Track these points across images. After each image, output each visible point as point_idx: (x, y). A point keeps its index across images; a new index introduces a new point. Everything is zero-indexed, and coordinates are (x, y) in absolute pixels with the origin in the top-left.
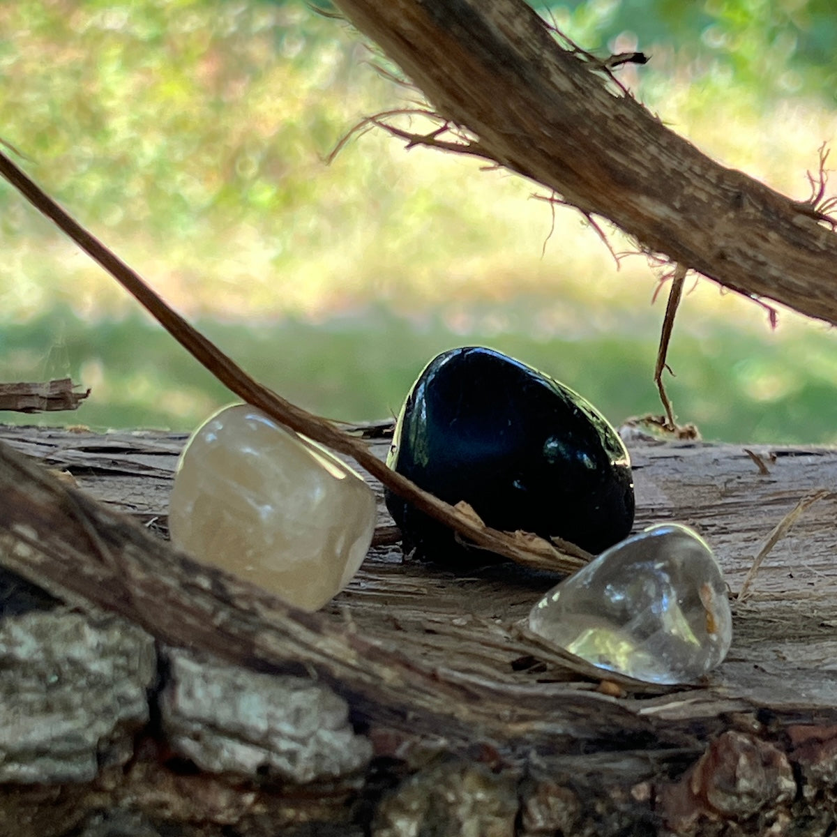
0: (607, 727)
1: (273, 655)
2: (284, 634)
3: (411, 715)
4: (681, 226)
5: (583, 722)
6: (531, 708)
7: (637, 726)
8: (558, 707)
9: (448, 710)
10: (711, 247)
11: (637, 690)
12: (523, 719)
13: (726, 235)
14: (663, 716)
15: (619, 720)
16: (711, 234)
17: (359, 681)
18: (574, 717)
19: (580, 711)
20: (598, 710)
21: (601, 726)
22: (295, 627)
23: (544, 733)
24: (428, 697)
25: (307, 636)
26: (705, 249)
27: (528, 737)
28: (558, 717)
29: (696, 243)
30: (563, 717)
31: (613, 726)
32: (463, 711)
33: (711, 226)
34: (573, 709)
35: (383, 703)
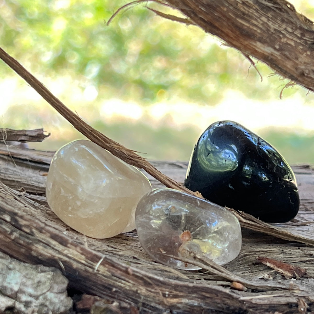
0: (222, 304)
1: (41, 255)
2: (47, 245)
3: (114, 289)
4: (279, 58)
5: (208, 301)
6: (180, 291)
7: (238, 305)
8: (195, 292)
9: (134, 289)
10: (296, 69)
11: (253, 288)
12: (176, 296)
13: (305, 63)
14: (254, 302)
15: (228, 301)
16: (297, 62)
17: (86, 271)
18: (204, 298)
19: (208, 295)
20: (217, 296)
21: (219, 304)
22: (53, 242)
23: (187, 304)
24: (123, 282)
25: (60, 247)
26: (293, 69)
27: (179, 305)
28: (195, 297)
29: (289, 66)
30: (198, 298)
31: (225, 304)
32: (143, 290)
33: (297, 59)
34: (204, 294)
35: (100, 282)
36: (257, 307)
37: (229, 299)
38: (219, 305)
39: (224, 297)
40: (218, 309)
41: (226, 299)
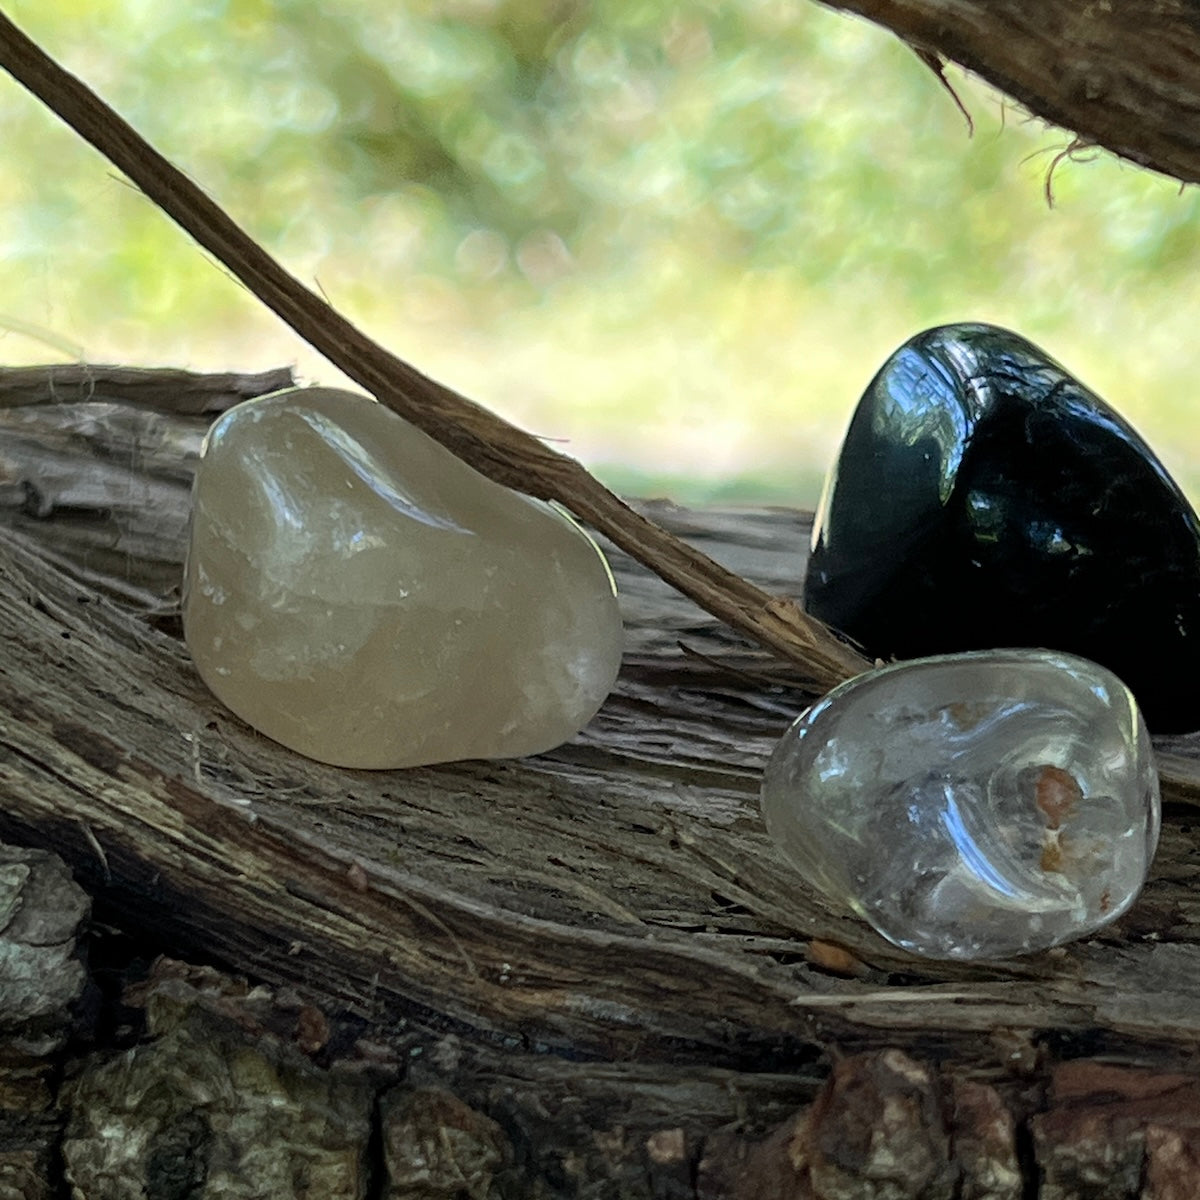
0: (724, 1020)
1: (19, 802)
2: (42, 765)
3: (297, 945)
4: (983, 29)
5: (672, 1005)
6: (558, 962)
7: (785, 1025)
8: (617, 969)
9: (377, 947)
10: (1058, 72)
12: (541, 983)
13: (1091, 46)
15: (749, 1010)
16: (1057, 43)
17: (187, 869)
18: (656, 994)
19: (668, 983)
20: (707, 987)
21: (712, 1018)
22: (66, 757)
23: (586, 1015)
24: (330, 916)
25: (89, 777)
26: (1044, 74)
27: (556, 1018)
28: (620, 988)
29: (1024, 63)
30: (629, 992)
31: (736, 1021)
32: (410, 954)
33: (1055, 28)
34: (653, 976)
35: (241, 917)
36: (866, 1038)
37: (753, 1000)
38: (712, 1025)
39: (729, 993)
40: (708, 1041)
41: (741, 1002)
